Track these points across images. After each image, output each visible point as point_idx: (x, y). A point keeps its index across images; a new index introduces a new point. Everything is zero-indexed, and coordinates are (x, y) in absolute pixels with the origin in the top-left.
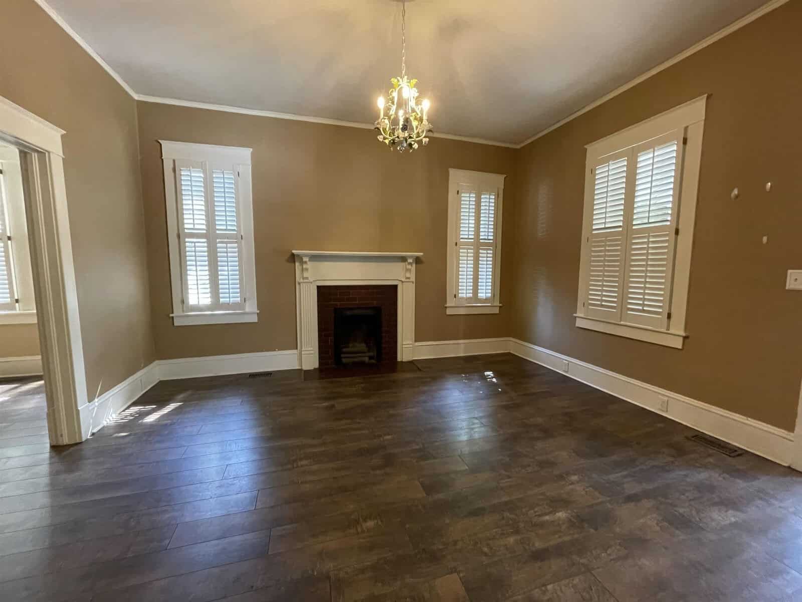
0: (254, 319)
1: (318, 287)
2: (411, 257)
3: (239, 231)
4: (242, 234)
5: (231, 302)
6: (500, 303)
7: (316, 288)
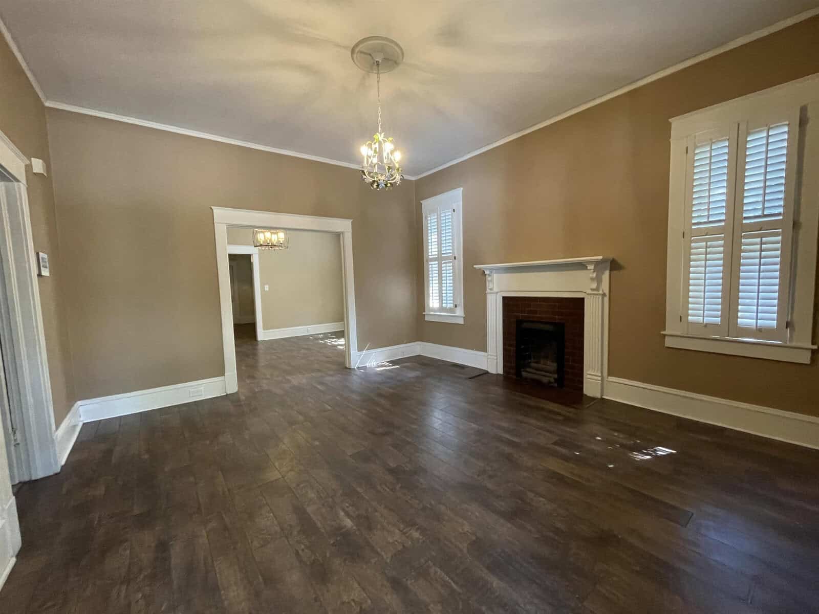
0: (461, 321)
1: (504, 298)
2: (590, 262)
3: (453, 253)
4: (456, 255)
5: (448, 307)
6: (813, 344)
7: (502, 298)
